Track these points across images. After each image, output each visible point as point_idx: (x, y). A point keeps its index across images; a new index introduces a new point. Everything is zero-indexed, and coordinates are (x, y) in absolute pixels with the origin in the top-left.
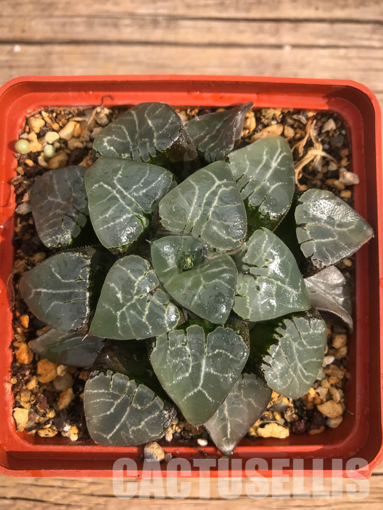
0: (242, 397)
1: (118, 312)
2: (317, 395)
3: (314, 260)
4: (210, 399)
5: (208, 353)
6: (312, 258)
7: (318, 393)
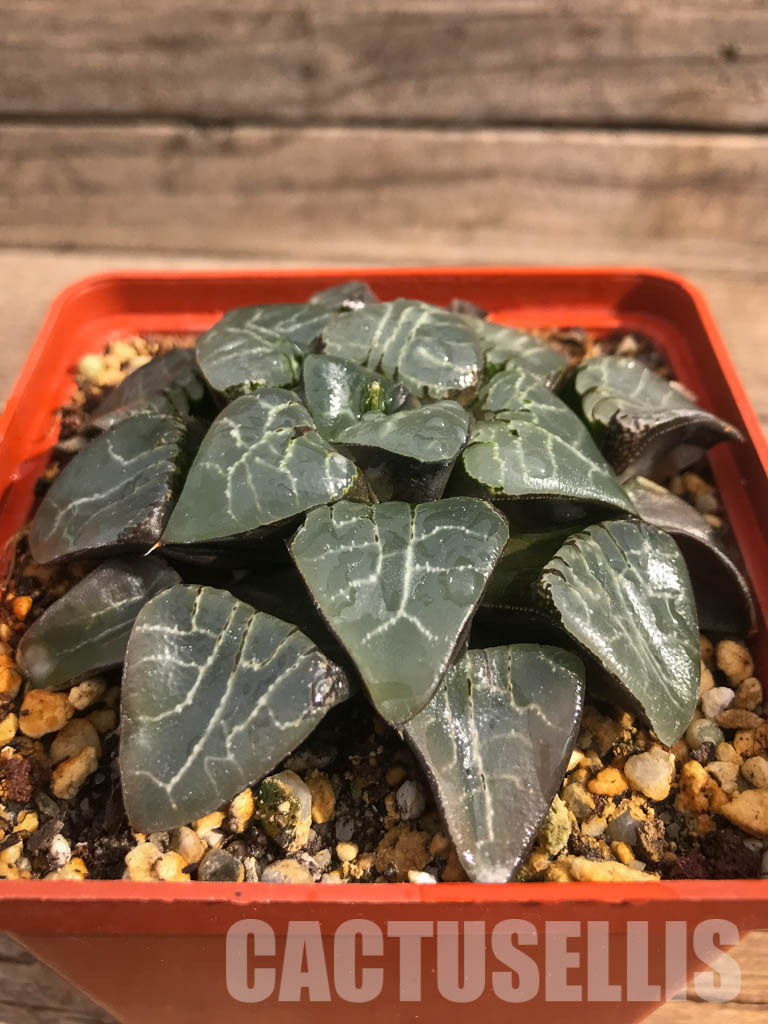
0: (512, 704)
1: (229, 468)
2: (713, 782)
3: (624, 417)
4: (428, 633)
5: (419, 535)
6: (618, 417)
7: (712, 775)
